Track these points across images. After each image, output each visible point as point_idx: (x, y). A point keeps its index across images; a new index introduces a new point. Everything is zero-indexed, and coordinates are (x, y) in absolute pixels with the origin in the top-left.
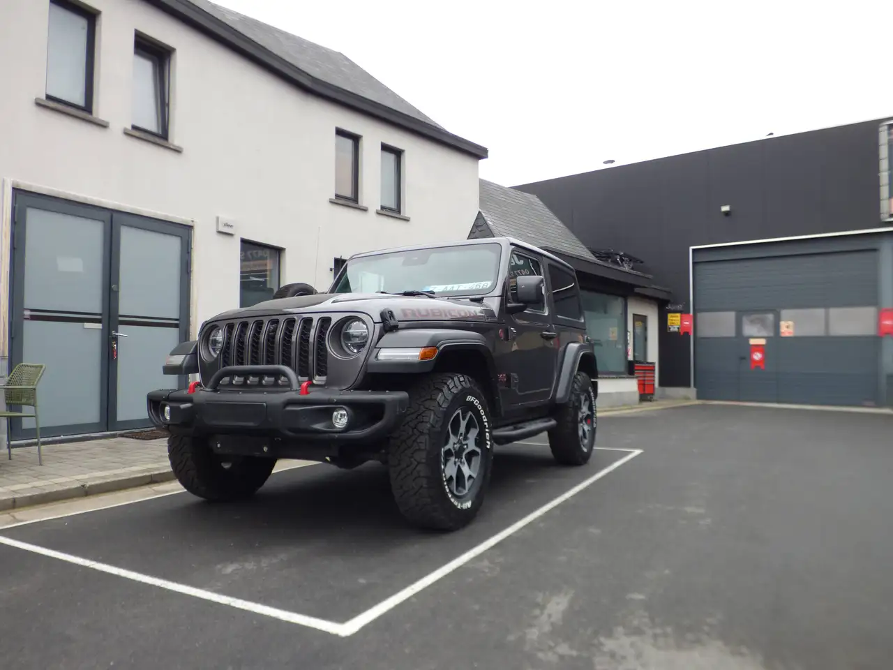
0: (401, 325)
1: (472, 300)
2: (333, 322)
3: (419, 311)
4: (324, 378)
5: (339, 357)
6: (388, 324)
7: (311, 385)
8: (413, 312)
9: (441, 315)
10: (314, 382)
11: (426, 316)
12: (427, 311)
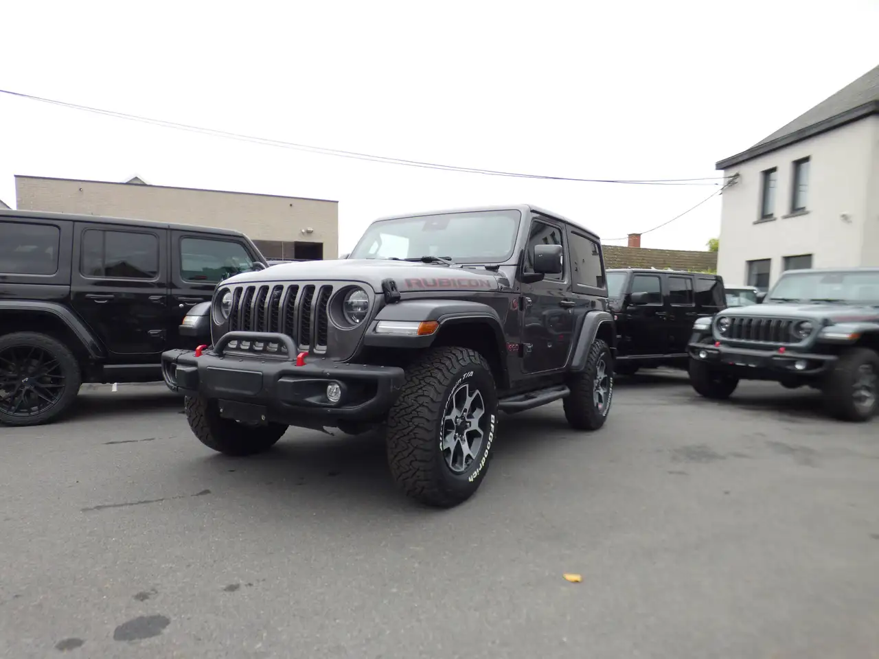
0: (403, 296)
1: (488, 268)
2: (334, 292)
3: (425, 281)
4: (324, 348)
5: (339, 327)
6: (390, 294)
7: (311, 354)
8: (419, 282)
9: (450, 285)
10: (315, 351)
11: (433, 286)
12: (434, 281)
